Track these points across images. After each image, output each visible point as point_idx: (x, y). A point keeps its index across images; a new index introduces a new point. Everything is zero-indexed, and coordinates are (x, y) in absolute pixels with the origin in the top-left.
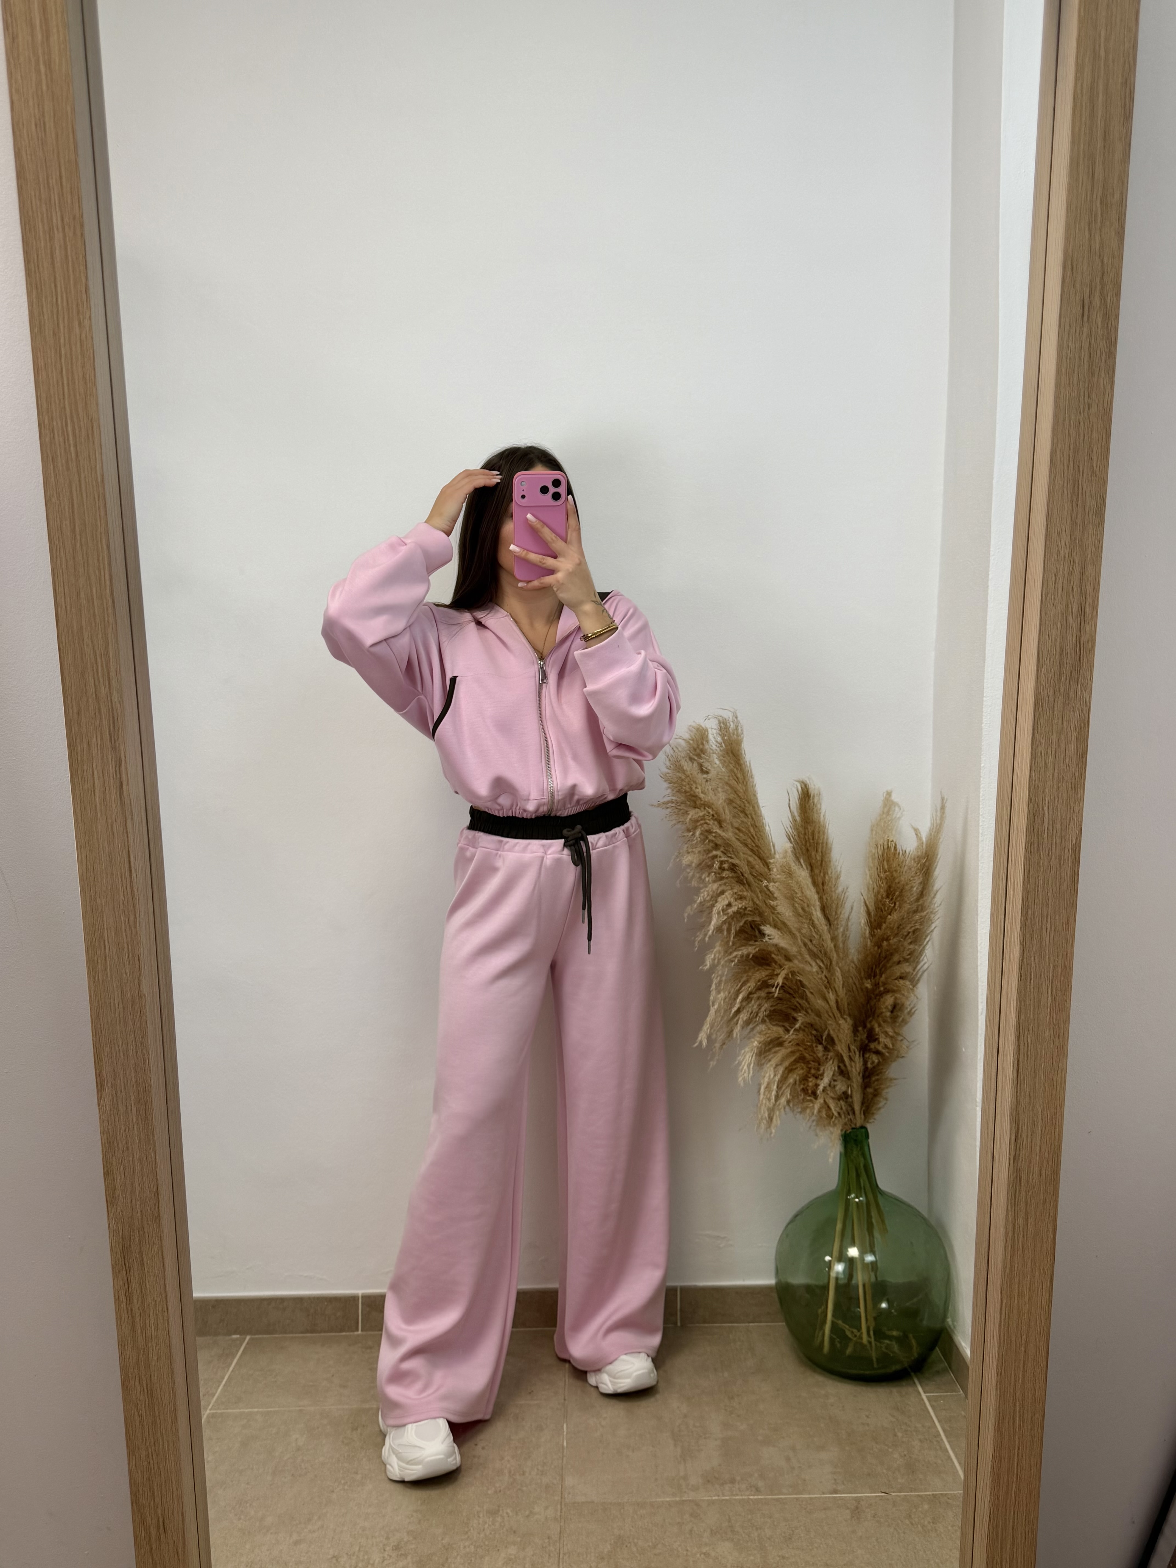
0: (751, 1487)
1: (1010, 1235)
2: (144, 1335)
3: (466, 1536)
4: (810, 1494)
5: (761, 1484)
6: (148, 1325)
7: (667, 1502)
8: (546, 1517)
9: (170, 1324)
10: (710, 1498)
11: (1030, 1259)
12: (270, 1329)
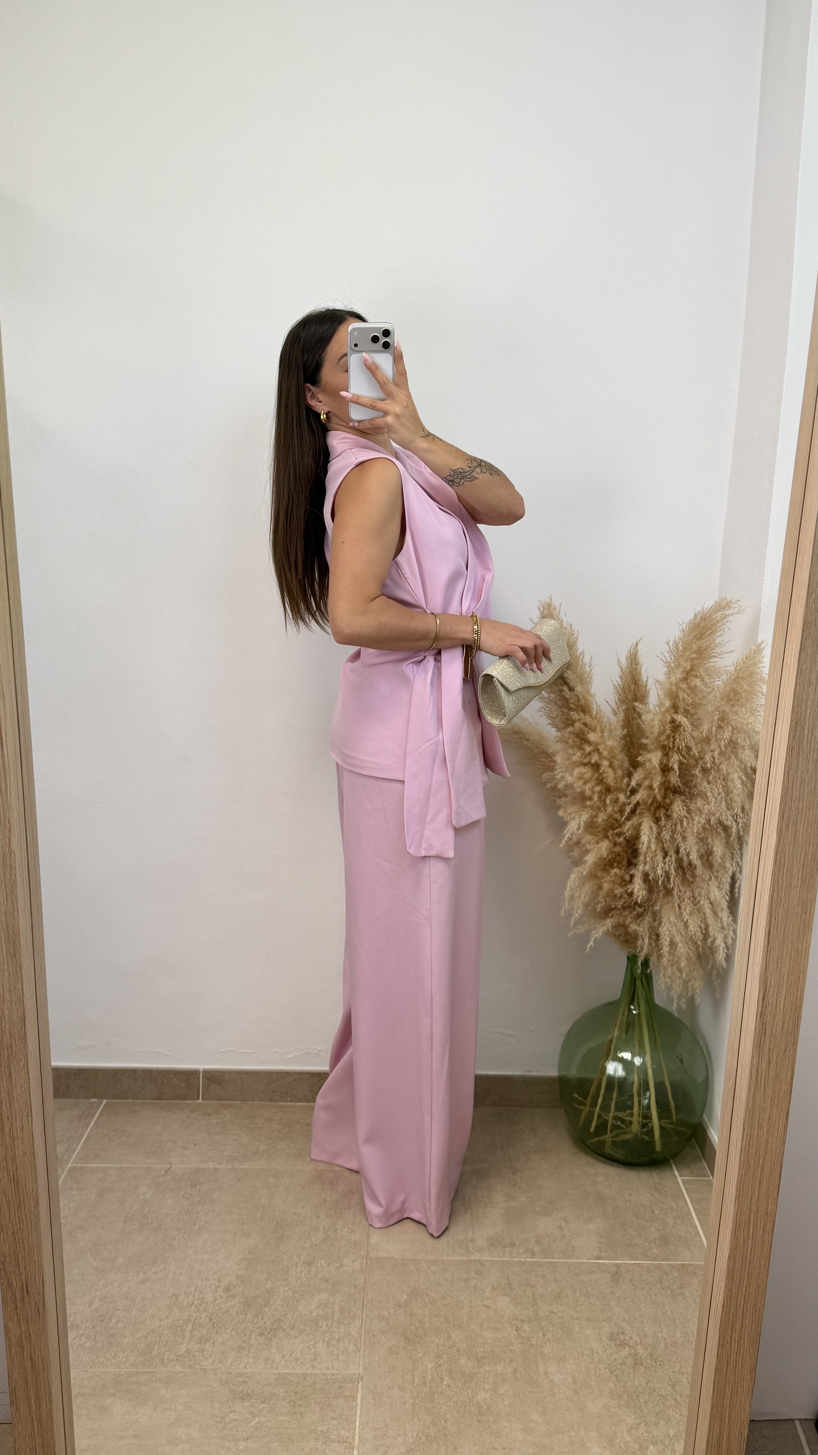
0: (528, 1251)
1: (754, 1076)
2: (11, 1135)
3: (286, 1283)
4: (577, 1259)
5: (536, 1249)
6: (14, 1127)
7: (456, 1260)
8: (354, 1269)
9: (33, 1127)
10: (493, 1259)
11: (770, 1098)
12: (123, 1095)
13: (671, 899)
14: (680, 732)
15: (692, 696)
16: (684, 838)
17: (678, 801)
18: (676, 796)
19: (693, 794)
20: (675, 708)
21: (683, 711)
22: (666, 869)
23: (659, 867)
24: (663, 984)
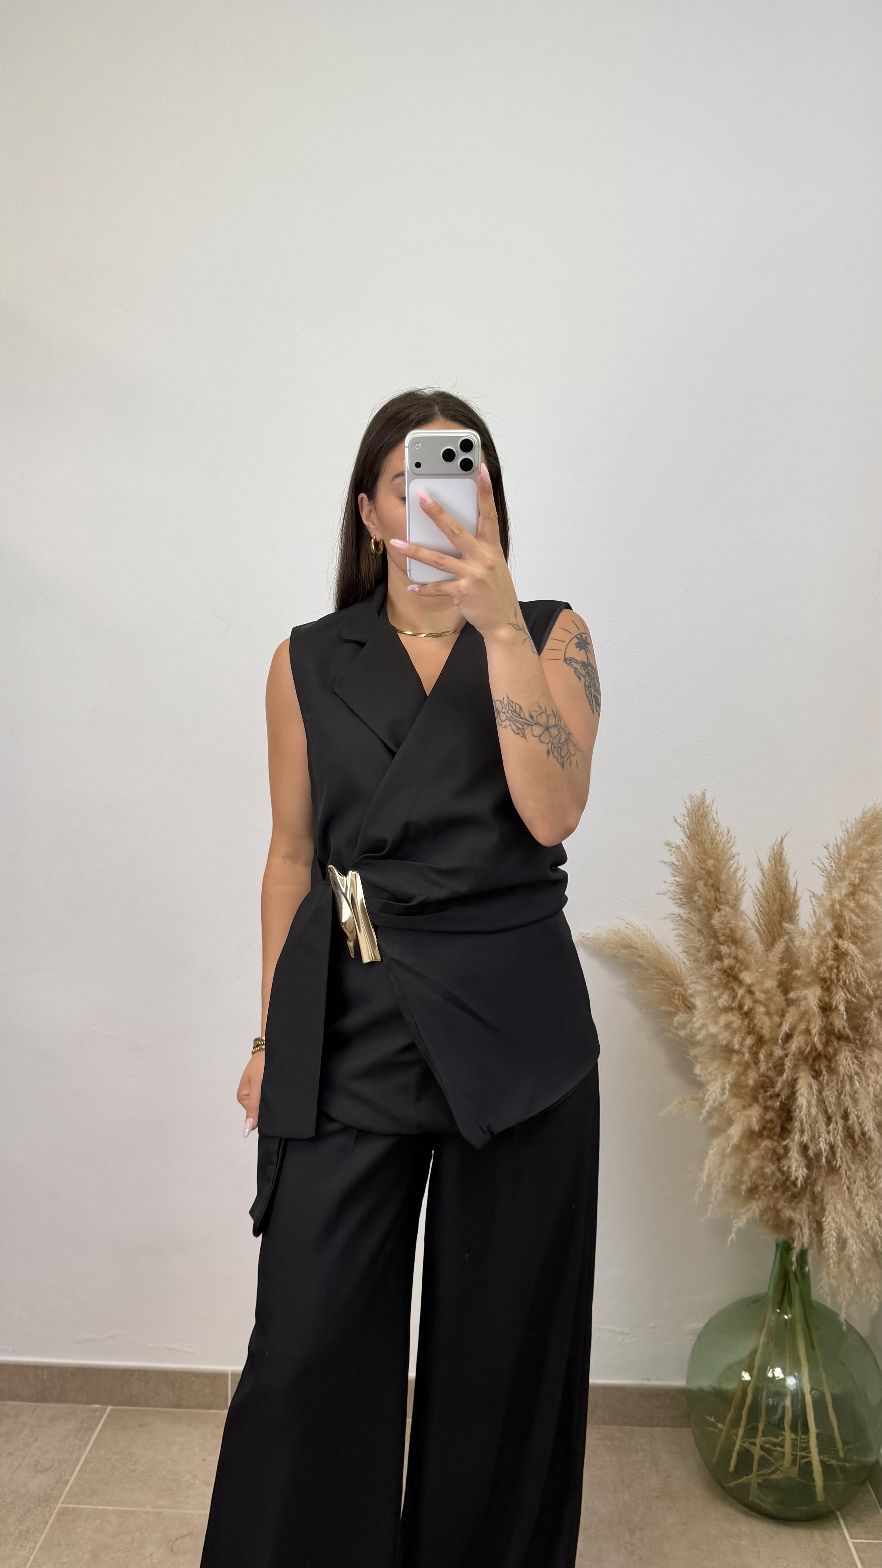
12: (132, 1401)
13: (836, 1178)
14: (846, 960)
15: (863, 917)
16: (855, 1101)
17: (845, 1051)
18: (841, 1043)
19: (867, 1043)
20: (839, 931)
21: (850, 935)
22: (830, 1140)
23: (821, 1139)
24: (827, 1286)
